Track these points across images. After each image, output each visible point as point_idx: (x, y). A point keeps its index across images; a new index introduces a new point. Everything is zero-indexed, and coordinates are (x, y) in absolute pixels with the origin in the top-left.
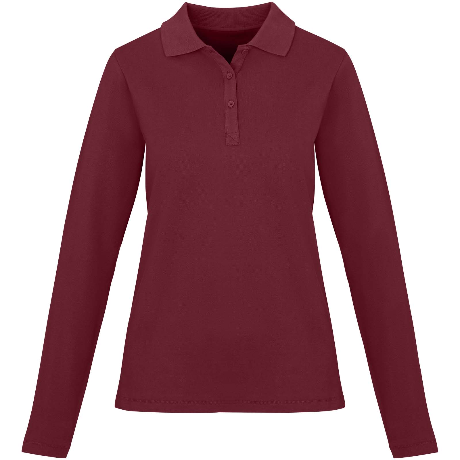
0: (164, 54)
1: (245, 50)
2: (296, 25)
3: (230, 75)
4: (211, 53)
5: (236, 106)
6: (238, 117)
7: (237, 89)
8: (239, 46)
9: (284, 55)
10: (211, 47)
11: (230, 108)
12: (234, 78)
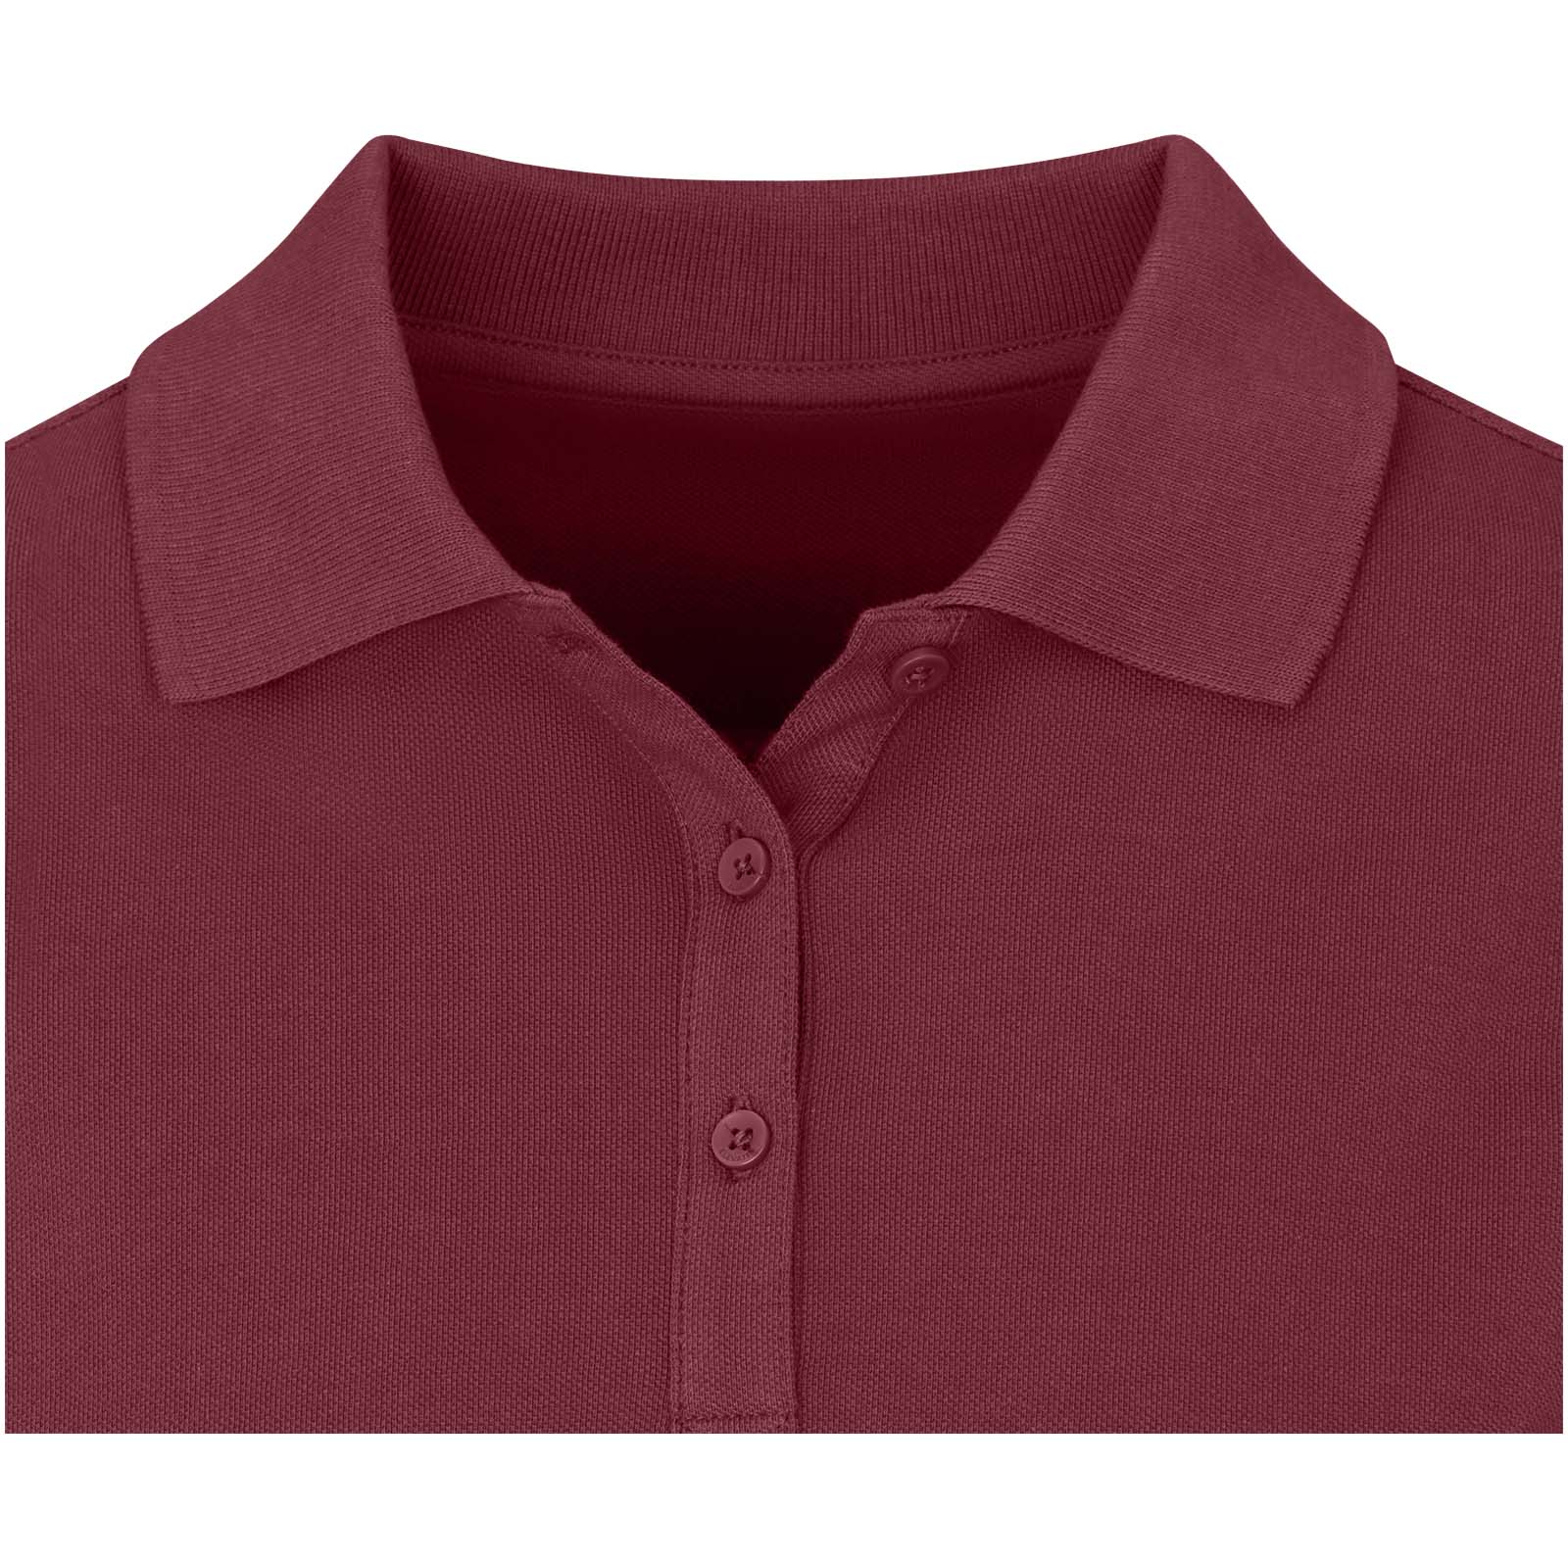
0: (150, 672)
1: (919, 656)
2: (1405, 356)
3: (748, 858)
4: (566, 652)
5: (784, 1162)
6: (797, 1272)
7: (801, 1002)
8: (868, 616)
9: (1285, 694)
10: (565, 596)
11: (730, 1175)
12: (784, 888)
